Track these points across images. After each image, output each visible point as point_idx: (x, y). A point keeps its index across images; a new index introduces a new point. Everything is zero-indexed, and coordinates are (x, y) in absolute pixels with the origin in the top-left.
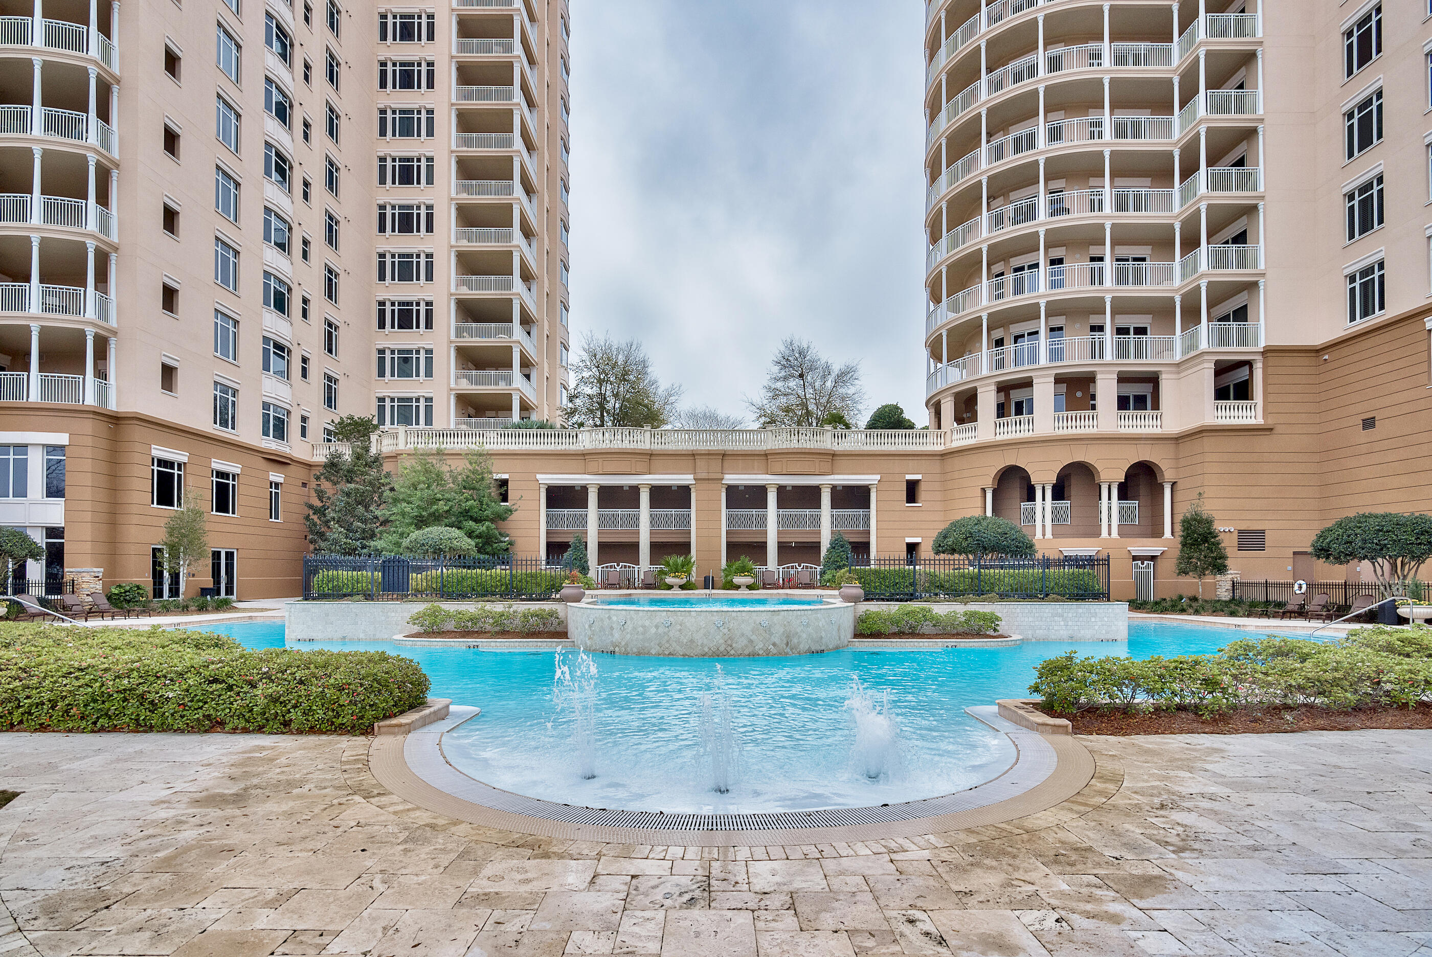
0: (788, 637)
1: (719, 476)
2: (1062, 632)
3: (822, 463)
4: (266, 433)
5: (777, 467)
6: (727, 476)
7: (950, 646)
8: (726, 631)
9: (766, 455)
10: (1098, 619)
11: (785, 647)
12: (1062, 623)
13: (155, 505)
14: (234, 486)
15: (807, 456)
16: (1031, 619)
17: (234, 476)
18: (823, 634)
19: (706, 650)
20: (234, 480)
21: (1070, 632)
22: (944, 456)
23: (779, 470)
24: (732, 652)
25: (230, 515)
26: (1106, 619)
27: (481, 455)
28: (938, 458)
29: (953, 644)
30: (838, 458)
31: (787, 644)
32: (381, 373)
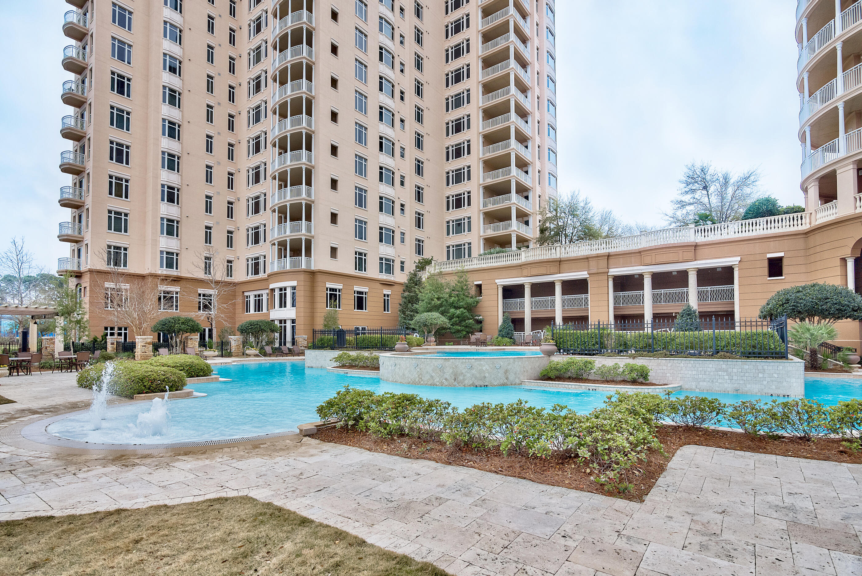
0: (455, 375)
1: (606, 270)
2: (726, 385)
3: (685, 253)
4: (381, 271)
5: (648, 260)
6: (611, 270)
7: (591, 389)
8: (419, 369)
9: (640, 252)
10: (766, 375)
11: (453, 381)
12: (726, 377)
13: (328, 308)
14: (366, 297)
15: (671, 249)
16: (694, 373)
17: (365, 293)
18: (487, 375)
19: (410, 380)
20: (365, 295)
21: (735, 385)
22: (807, 234)
23: (649, 262)
24: (422, 382)
25: (364, 311)
26: (776, 376)
27: (462, 272)
28: (802, 236)
29: (593, 388)
30: (701, 248)
31: (455, 380)
32: (448, 234)
